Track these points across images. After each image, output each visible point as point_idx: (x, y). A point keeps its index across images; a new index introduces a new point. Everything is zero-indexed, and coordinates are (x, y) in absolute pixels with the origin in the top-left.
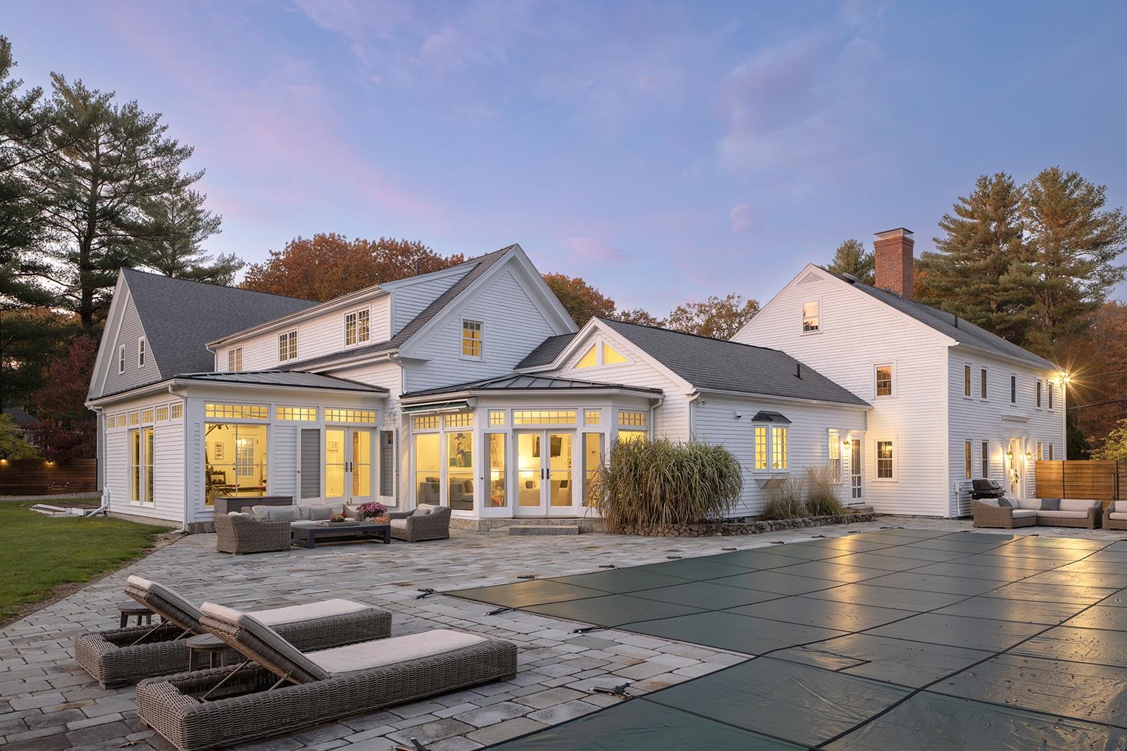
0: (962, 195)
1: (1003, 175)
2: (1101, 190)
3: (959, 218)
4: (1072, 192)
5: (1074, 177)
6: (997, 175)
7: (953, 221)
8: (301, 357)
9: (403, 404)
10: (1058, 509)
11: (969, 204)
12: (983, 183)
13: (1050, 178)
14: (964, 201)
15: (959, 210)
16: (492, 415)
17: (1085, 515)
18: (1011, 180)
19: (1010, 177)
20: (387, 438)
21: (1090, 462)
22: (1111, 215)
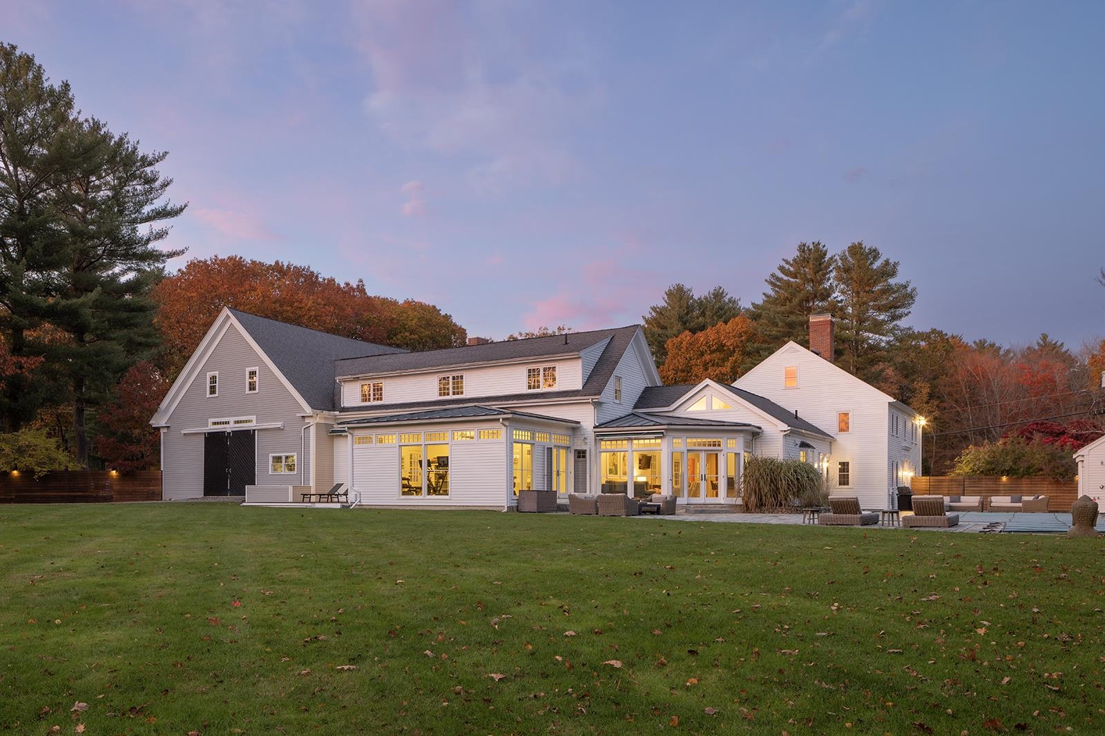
0: (786, 258)
1: (819, 244)
2: (896, 264)
3: (786, 278)
4: (871, 263)
5: (875, 250)
6: (813, 243)
7: (778, 279)
8: (467, 394)
9: (595, 432)
10: (960, 502)
11: (791, 265)
12: (802, 248)
13: (856, 250)
14: (787, 262)
15: (782, 269)
16: (674, 440)
17: (977, 504)
18: (825, 249)
19: (824, 246)
20: (581, 454)
21: (947, 478)
22: (902, 286)
